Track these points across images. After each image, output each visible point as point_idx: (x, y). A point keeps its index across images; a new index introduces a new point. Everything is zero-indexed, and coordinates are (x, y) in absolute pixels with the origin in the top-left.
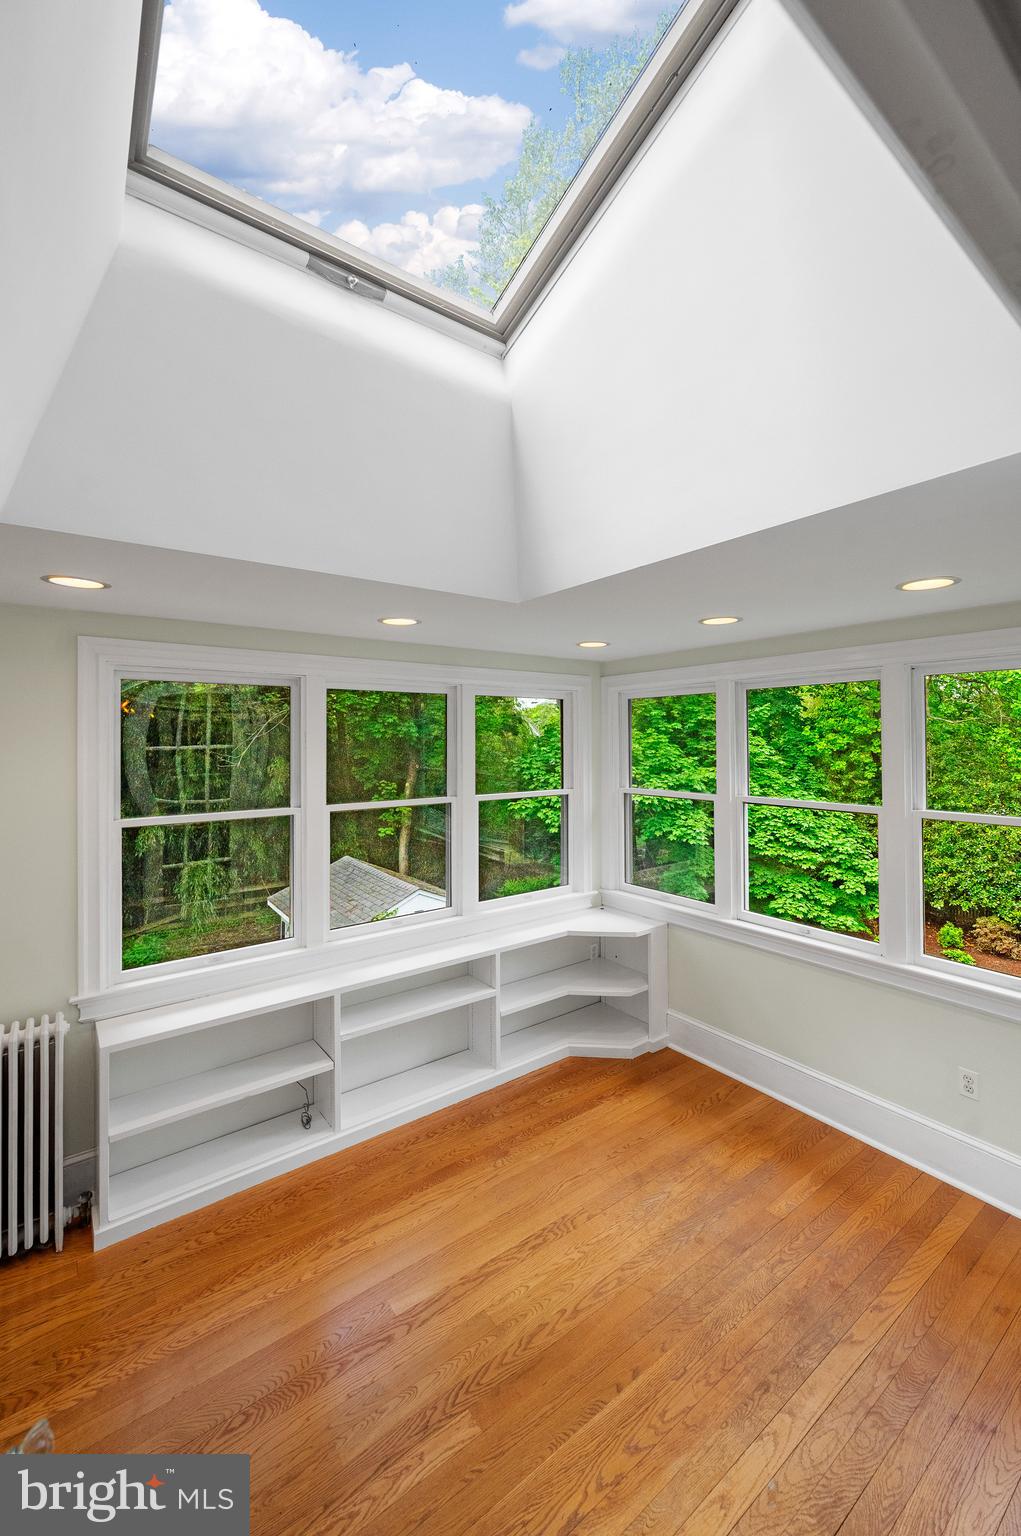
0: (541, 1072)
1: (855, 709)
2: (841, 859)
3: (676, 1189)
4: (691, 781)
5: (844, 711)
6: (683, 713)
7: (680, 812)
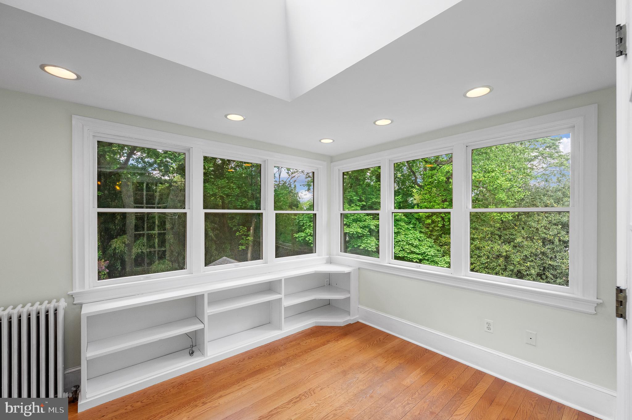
0: (302, 332)
1: (435, 199)
2: (429, 257)
3: (361, 376)
4: (369, 225)
5: (430, 200)
6: (366, 199)
7: (365, 237)
